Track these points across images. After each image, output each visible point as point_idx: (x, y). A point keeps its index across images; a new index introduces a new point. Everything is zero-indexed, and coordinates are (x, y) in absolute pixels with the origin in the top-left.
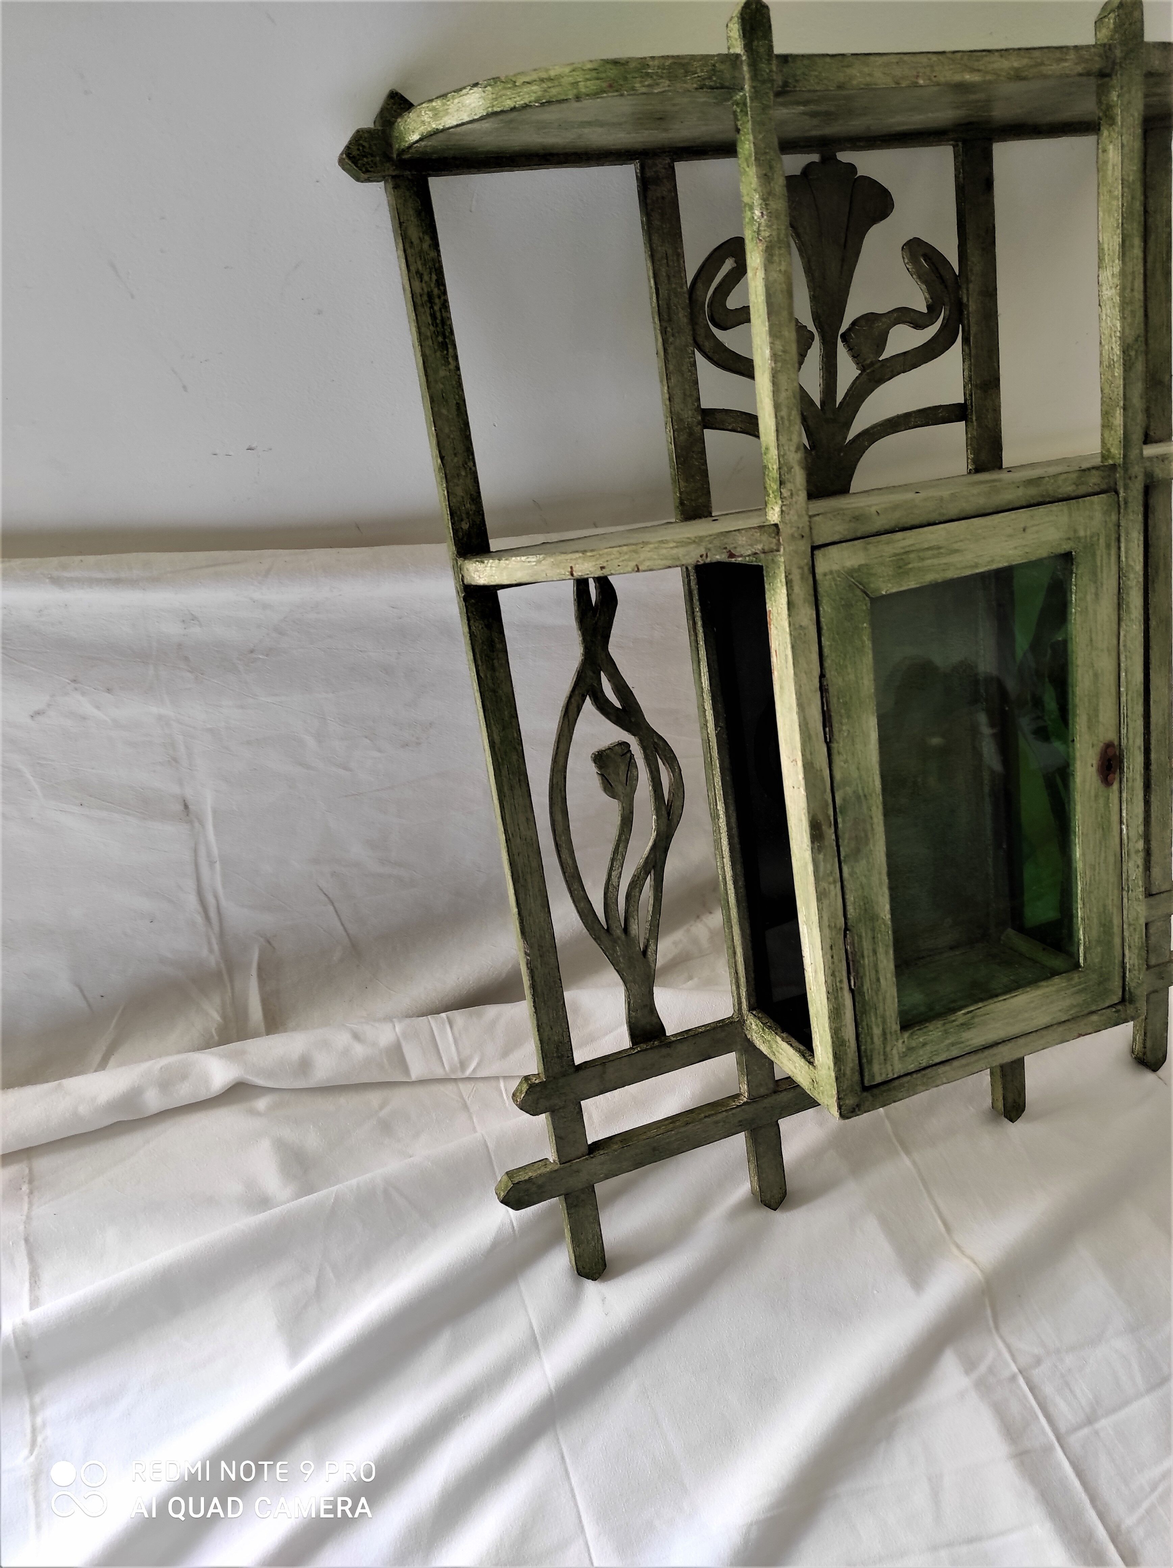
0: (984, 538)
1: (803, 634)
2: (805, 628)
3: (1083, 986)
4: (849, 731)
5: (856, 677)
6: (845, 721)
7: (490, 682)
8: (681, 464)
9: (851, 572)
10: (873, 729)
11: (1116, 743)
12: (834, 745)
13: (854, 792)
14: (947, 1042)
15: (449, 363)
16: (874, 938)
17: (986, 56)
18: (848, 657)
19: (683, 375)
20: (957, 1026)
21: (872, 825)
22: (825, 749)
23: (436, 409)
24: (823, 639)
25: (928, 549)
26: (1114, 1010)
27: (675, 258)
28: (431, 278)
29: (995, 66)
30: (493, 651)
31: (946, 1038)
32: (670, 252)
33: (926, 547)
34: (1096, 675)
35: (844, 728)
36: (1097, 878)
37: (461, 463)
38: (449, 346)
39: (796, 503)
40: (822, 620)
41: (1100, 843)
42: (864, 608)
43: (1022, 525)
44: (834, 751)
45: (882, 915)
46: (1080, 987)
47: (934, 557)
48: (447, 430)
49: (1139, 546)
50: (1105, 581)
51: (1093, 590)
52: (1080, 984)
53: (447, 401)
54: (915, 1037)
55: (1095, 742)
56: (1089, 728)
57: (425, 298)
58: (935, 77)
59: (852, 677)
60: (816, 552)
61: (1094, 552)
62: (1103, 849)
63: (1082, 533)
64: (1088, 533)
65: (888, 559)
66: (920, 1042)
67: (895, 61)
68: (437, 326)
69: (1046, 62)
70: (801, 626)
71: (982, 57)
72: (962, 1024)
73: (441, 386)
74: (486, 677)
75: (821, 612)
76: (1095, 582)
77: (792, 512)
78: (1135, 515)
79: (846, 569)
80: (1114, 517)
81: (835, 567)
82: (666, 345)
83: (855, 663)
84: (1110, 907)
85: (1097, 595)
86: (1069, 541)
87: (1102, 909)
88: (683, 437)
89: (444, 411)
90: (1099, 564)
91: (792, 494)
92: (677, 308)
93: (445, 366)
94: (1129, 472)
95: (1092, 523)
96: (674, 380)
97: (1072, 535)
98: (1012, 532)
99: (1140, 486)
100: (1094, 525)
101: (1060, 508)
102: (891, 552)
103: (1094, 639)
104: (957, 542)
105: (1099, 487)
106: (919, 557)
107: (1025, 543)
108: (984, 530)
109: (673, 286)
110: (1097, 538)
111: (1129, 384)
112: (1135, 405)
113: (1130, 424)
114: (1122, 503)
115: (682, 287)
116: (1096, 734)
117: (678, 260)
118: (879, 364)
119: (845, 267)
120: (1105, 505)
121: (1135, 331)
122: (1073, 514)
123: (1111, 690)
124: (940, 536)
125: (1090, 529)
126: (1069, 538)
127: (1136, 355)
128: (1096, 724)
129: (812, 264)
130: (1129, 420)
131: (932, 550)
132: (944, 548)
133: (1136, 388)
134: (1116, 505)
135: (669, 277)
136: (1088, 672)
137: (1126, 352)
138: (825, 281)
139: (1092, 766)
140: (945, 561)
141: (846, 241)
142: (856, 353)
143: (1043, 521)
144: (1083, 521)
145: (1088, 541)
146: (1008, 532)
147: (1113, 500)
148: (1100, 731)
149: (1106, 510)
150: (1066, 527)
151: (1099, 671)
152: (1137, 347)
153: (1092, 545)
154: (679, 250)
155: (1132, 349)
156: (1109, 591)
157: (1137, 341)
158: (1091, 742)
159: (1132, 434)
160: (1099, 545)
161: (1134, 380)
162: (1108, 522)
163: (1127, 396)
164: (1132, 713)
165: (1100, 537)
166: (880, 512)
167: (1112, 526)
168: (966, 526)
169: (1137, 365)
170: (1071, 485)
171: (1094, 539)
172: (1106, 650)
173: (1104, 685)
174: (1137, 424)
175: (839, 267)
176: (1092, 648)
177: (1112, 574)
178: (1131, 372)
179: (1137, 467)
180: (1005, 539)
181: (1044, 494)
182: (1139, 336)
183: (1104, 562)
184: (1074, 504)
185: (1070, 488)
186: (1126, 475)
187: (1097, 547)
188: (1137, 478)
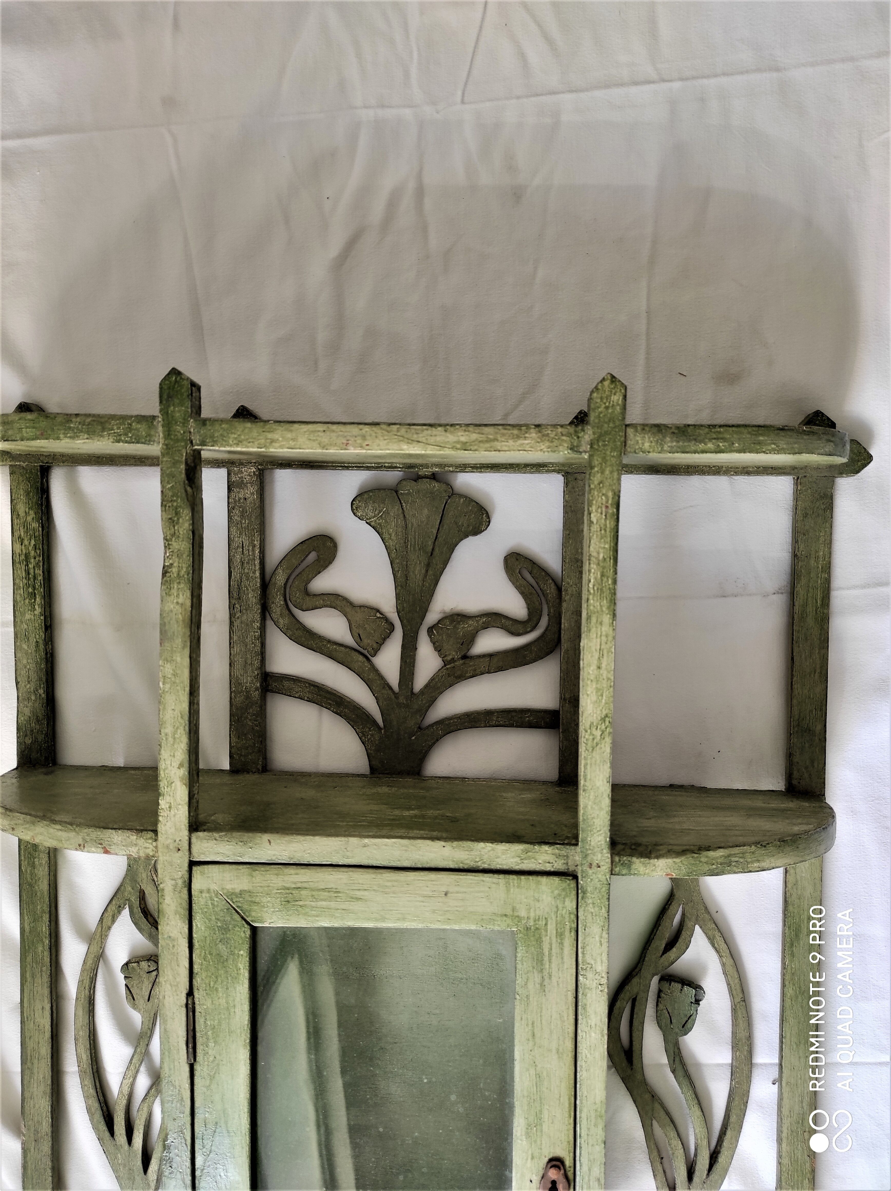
0: (394, 893)
1: (171, 945)
2: (174, 940)
4: (215, 1057)
5: (227, 1003)
6: (211, 1044)
7: (28, 876)
8: (234, 721)
9: (232, 894)
10: (243, 1062)
11: (568, 1162)
12: (197, 1067)
15: (35, 609)
17: (427, 430)
18: (219, 980)
19: (246, 646)
22: (187, 1069)
23: (18, 644)
24: (194, 955)
25: (323, 890)
27: (251, 548)
28: (30, 543)
29: (438, 439)
30: (36, 851)
32: (246, 543)
33: (322, 887)
34: (538, 1076)
35: (210, 1052)
37: (32, 689)
38: (37, 596)
39: (174, 816)
40: (194, 935)
42: (243, 935)
43: (444, 889)
44: (197, 1074)
47: (331, 899)
48: (25, 661)
49: (601, 945)
50: (554, 973)
51: (538, 980)
53: (28, 639)
55: (536, 1154)
56: (527, 1134)
57: (23, 557)
58: (367, 445)
59: (223, 1001)
60: (195, 868)
61: (540, 938)
63: (523, 913)
64: (532, 915)
65: (276, 891)
67: (322, 429)
68: (29, 579)
70: (170, 937)
71: (423, 431)
73: (26, 626)
74: (26, 871)
75: (194, 927)
76: (541, 971)
77: (168, 824)
78: (597, 909)
79: (225, 891)
80: (570, 904)
81: (214, 887)
82: (233, 619)
83: (227, 989)
85: (542, 985)
86: (505, 918)
88: (239, 699)
89: (25, 646)
90: (546, 951)
91: (170, 807)
93: (31, 611)
94: (589, 859)
95: (538, 905)
96: (236, 649)
97: (509, 912)
98: (431, 894)
99: (604, 877)
100: (541, 908)
101: (495, 880)
102: (280, 885)
103: (538, 1034)
104: (359, 890)
105: (553, 866)
106: (312, 896)
107: (446, 909)
108: (395, 884)
109: (246, 571)
110: (544, 923)
111: (591, 764)
112: (598, 788)
113: (592, 808)
114: (580, 891)
115: (254, 572)
116: (539, 1142)
117: (253, 550)
118: (461, 662)
119: (430, 572)
120: (557, 889)
121: (601, 711)
122: (512, 890)
123: (561, 1099)
124: (341, 879)
125: (535, 910)
126: (506, 915)
127: (601, 735)
128: (539, 1133)
129: (395, 566)
130: (590, 803)
131: (329, 892)
132: (343, 893)
133: (600, 770)
134: (574, 892)
135: (243, 563)
136: (528, 1070)
137: (589, 731)
138: (408, 582)
139: (531, 1181)
140: (343, 907)
141: (433, 549)
142: (438, 648)
143: (471, 890)
144: (525, 900)
145: (532, 923)
146: (425, 893)
147: (569, 885)
148: (543, 1142)
149: (559, 895)
150: (502, 902)
151: (545, 1074)
152: (603, 727)
153: (537, 929)
154: (256, 542)
155: (597, 729)
156: (561, 985)
157: (605, 721)
158: (530, 1152)
159: (593, 818)
160: (546, 931)
161: (598, 762)
162: (561, 908)
163: (589, 777)
164: (588, 1135)
165: (549, 923)
166: (272, 841)
167: (566, 913)
168: (373, 876)
169: (603, 746)
170: (513, 857)
171: (540, 923)
172: (554, 1051)
173: (550, 1090)
174: (601, 809)
175: (423, 571)
176: (535, 1045)
177: (565, 967)
178: (594, 752)
179: (600, 856)
180: (421, 899)
181: (477, 860)
182: (606, 716)
183: (554, 951)
184: (514, 879)
185: (512, 860)
186: (585, 862)
187: (543, 933)
188: (599, 867)
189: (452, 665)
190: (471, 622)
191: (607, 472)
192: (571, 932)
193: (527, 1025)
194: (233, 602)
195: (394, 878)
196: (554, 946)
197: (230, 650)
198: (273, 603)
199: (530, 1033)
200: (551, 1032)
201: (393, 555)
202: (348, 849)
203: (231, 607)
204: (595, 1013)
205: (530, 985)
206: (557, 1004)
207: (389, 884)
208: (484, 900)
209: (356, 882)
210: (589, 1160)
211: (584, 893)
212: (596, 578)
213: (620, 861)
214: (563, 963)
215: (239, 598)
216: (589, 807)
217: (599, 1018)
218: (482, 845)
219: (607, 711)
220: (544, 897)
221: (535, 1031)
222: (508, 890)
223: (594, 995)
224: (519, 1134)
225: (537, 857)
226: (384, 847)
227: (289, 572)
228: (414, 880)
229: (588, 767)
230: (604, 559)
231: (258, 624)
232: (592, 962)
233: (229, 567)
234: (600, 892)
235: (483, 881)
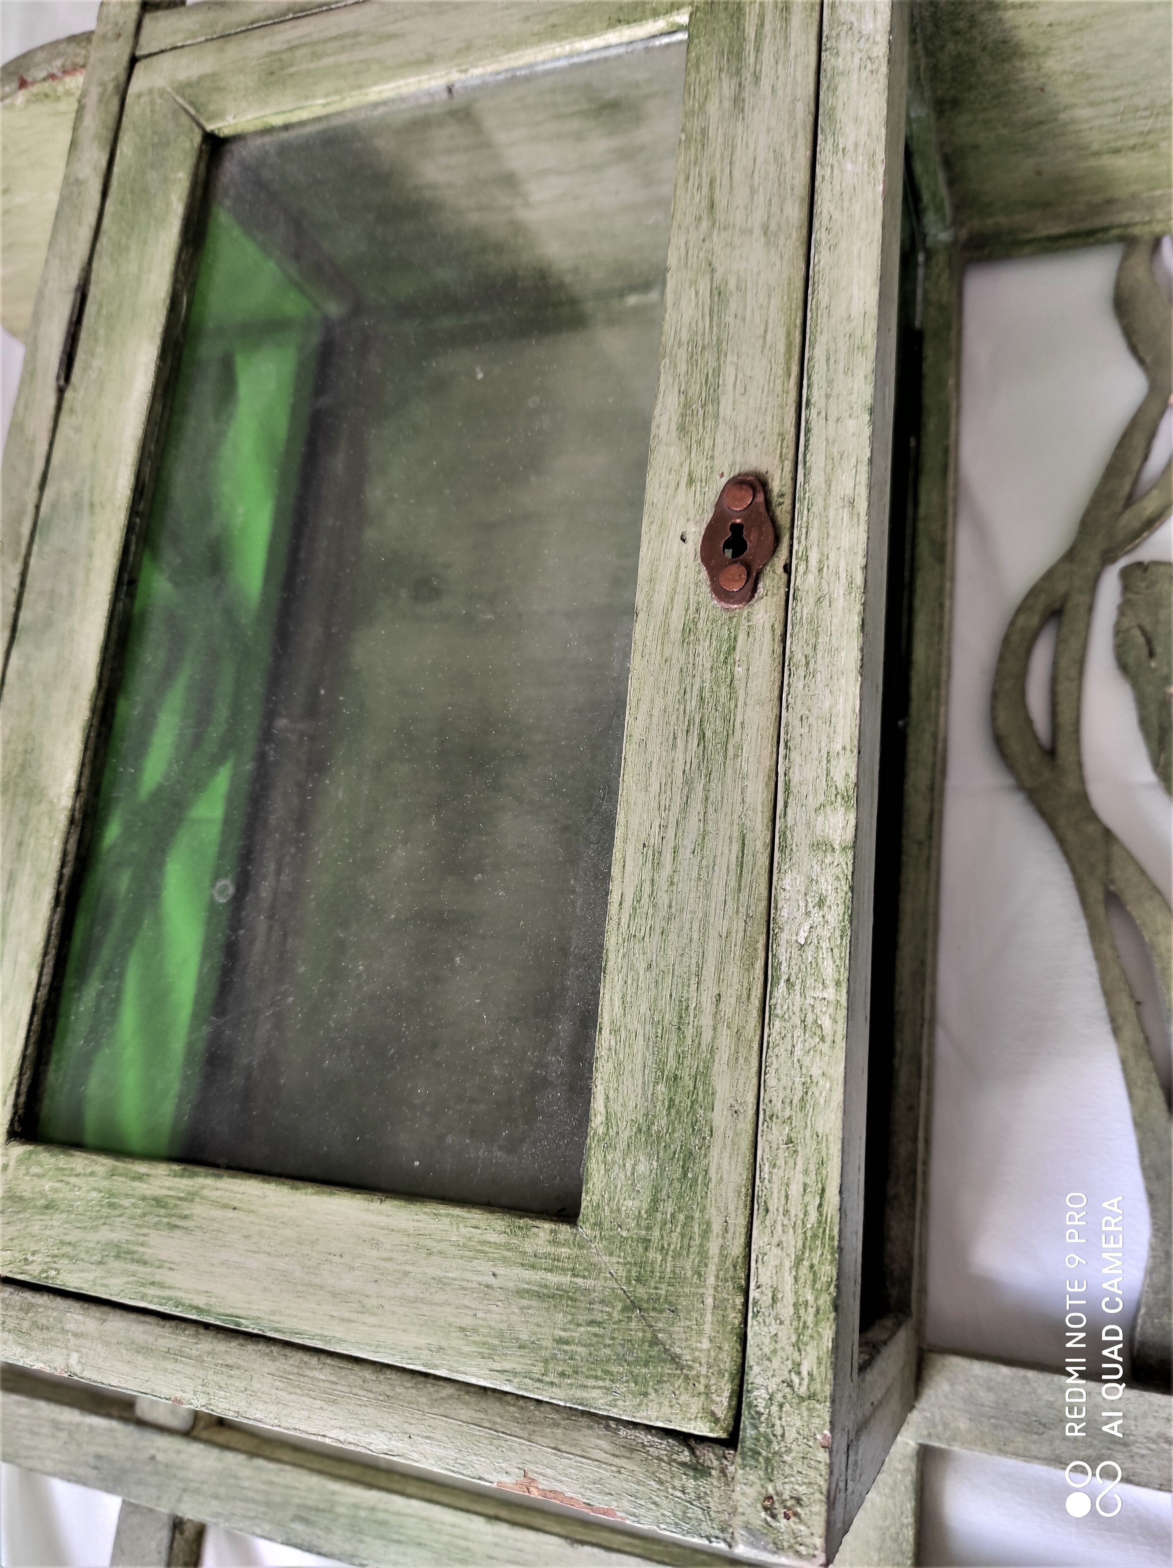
1: (79, 190)
3: (566, 1279)
4: (101, 370)
5: (138, 269)
6: (99, 351)
9: (182, 88)
10: (142, 371)
12: (69, 394)
13: (76, 494)
14: (105, 1234)
16: (20, 844)
18: (134, 232)
20: (144, 1199)
21: (88, 570)
22: (51, 401)
24: (104, 204)
25: (334, 38)
26: (685, 1456)
31: (106, 1220)
33: (333, 35)
34: (719, 293)
35: (94, 365)
36: (663, 899)
40: (112, 170)
41: (688, 782)
44: (66, 406)
45: (52, 793)
46: (553, 1279)
47: (343, 50)
50: (766, 69)
52: (554, 1265)
54: (35, 1170)
55: (700, 472)
56: (682, 429)
60: (138, 65)
62: (697, 805)
65: (254, 62)
66: (42, 1194)
72: (159, 1202)
75: (114, 157)
76: (738, 71)
79: (172, 84)
81: (157, 83)
84: (706, 1021)
85: (738, 101)
87: (670, 1017)
90: (751, 31)
102: (264, 51)
103: (721, 202)
104: (396, 21)
116: (708, 443)
123: (769, 335)
124: (366, 13)
128: (709, 423)
131: (343, 39)
132: (366, 34)
136: (694, 283)
139: (683, 540)
140: (363, 56)
148: (719, 441)
151: (732, 284)
156: (780, 93)
158: (686, 469)
164: (828, 397)
172: (757, 231)
173: (744, 319)
176: (713, 225)
177: (793, 53)
183: (768, 27)
193: (700, 187)
196: (768, 18)
199: (705, 203)
200: (753, 191)
204: (856, 119)
205: (712, 108)
206: (768, 131)
209: (392, 10)
210: (829, 457)
214: (787, 45)
217: (864, 129)
221: (717, 195)
223: (855, 83)
224: (662, 432)
232: (853, 18)
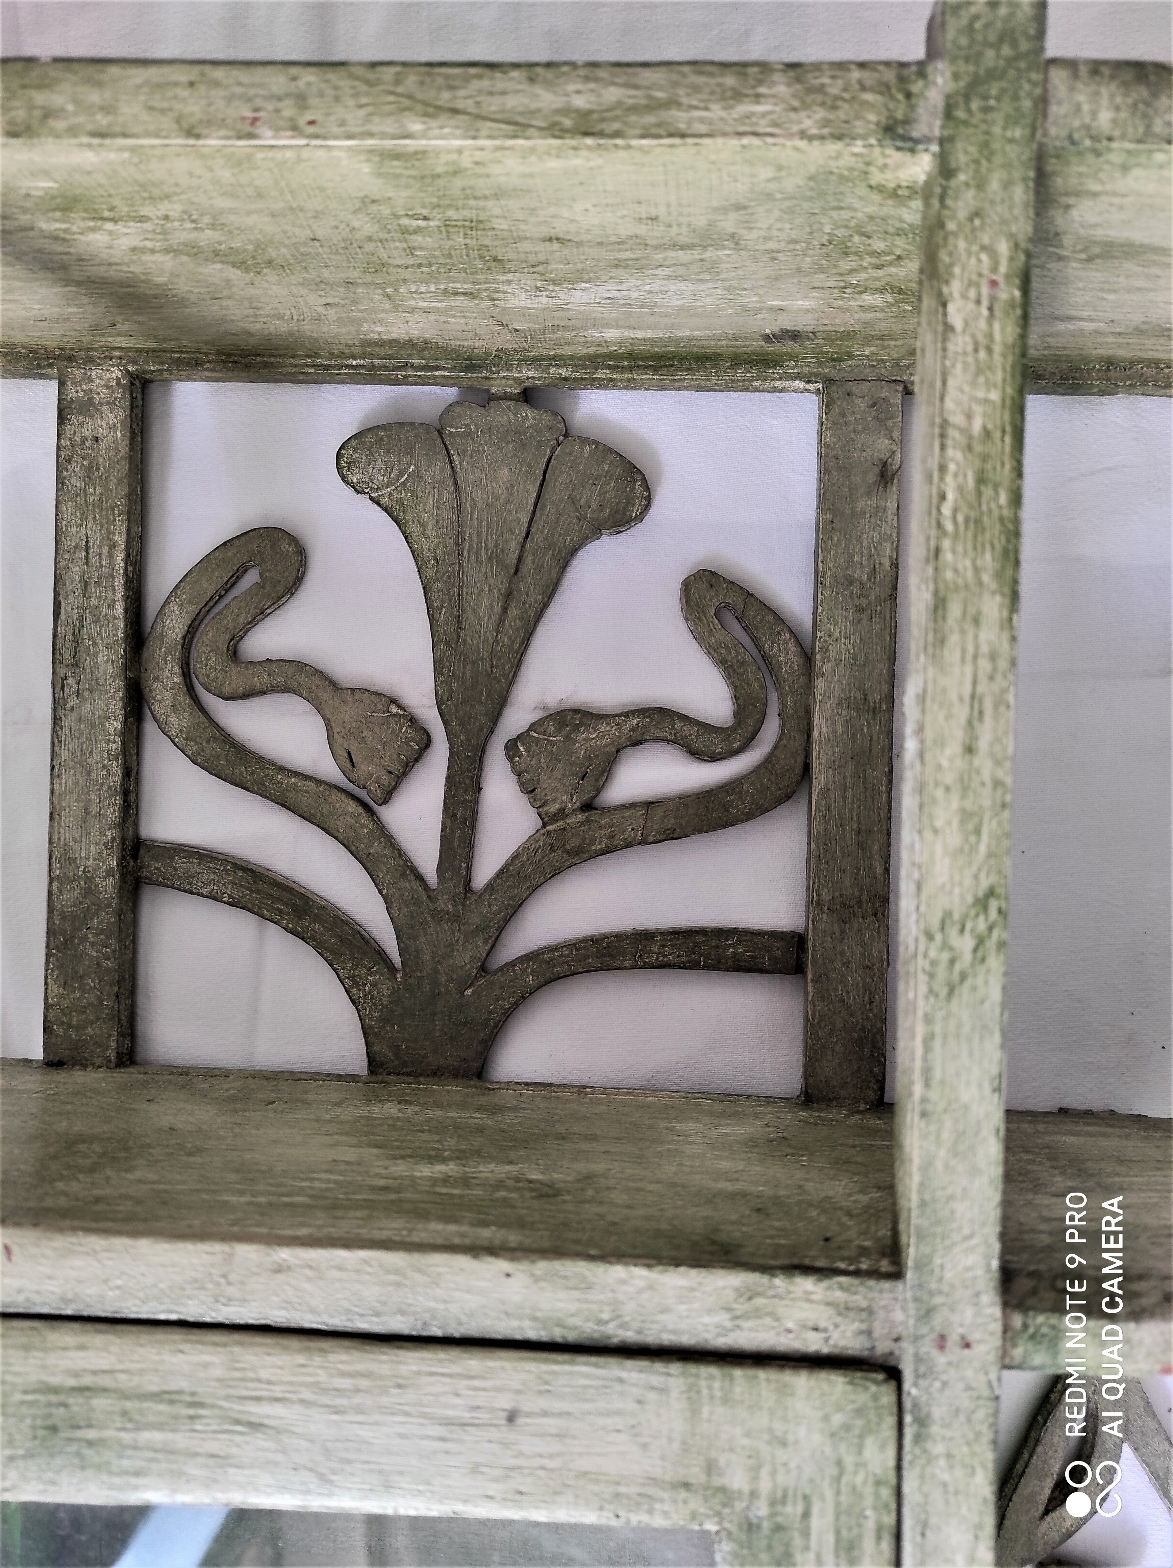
0: (360, 1410)
8: (57, 948)
17: (479, 77)
19: (89, 773)
25: (156, 1397)
27: (105, 551)
29: (511, 102)
32: (95, 538)
33: (154, 1388)
43: (505, 1402)
58: (311, 123)
61: (789, 1556)
63: (738, 1480)
64: (765, 1486)
67: (184, 78)
69: (684, 100)
71: (467, 79)
78: (959, 1473)
80: (879, 1457)
82: (61, 712)
86: (683, 1494)
88: (69, 896)
92: (95, 644)
94: (937, 1321)
95: (781, 1455)
96: (66, 780)
97: (696, 1475)
98: (466, 1416)
99: (982, 1378)
100: (793, 1465)
101: (656, 1380)
102: (33, 1378)
104: (258, 1399)
105: (827, 1340)
106: (124, 1413)
107: (513, 1462)
108: (364, 1383)
109: (94, 602)
110: (800, 1509)
111: (945, 1037)
112: (966, 1108)
113: (946, 1166)
114: (908, 1419)
115: (111, 606)
117: (111, 556)
118: (581, 817)
119: (513, 612)
120: (839, 1409)
121: (976, 877)
122: (706, 1410)
124: (206, 1366)
125: (773, 1473)
126: (686, 1485)
127: (975, 950)
129: (434, 596)
130: (942, 1153)
131: (172, 1402)
132: (213, 1406)
133: (971, 1053)
134: (890, 1421)
135: (86, 584)
137: (939, 937)
138: (463, 633)
140: (212, 1446)
141: (520, 560)
142: (529, 789)
143: (587, 1406)
144: (745, 1441)
145: (762, 1510)
146: (450, 1413)
147: (875, 1398)
149: (847, 1428)
150: (676, 1446)
152: (982, 926)
153: (779, 1528)
154: (116, 538)
155: (962, 931)
157: (985, 908)
159: (950, 1198)
160: (806, 1533)
161: (966, 1029)
162: (850, 1468)
163: (937, 1074)
165: (815, 1510)
166: (15, 1249)
167: (865, 1483)
168: (301, 1359)
169: (980, 981)
170: (710, 1311)
171: (789, 1509)
174: (975, 1171)
175: (498, 609)
178: (955, 1001)
179: (969, 1312)
180: (437, 1431)
181: (605, 1316)
182: (991, 893)
184: (711, 1378)
185: (707, 1319)
186: (925, 1330)
187: (798, 1541)
188: (967, 1345)
189: (560, 824)
190: (603, 727)
191: (994, 185)
192: (879, 1538)
194: (62, 672)
195: (360, 1367)
197: (52, 783)
198: (156, 679)
201: (430, 573)
202: (233, 1277)
203: (58, 684)
207: (345, 1383)
208: (622, 1437)
209: (250, 1375)
211: (922, 1422)
212: (961, 489)
213: (1025, 1326)
215: (76, 664)
216: (939, 1165)
218: (617, 1272)
219: (993, 879)
220: (802, 1432)
222: (694, 1412)
225: (781, 1311)
226: (336, 1274)
227: (193, 609)
228: (419, 1373)
229: (937, 1044)
230: (987, 433)
231: (118, 725)
233: (56, 594)
234: (969, 1421)
235: (621, 1381)
